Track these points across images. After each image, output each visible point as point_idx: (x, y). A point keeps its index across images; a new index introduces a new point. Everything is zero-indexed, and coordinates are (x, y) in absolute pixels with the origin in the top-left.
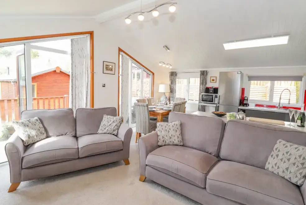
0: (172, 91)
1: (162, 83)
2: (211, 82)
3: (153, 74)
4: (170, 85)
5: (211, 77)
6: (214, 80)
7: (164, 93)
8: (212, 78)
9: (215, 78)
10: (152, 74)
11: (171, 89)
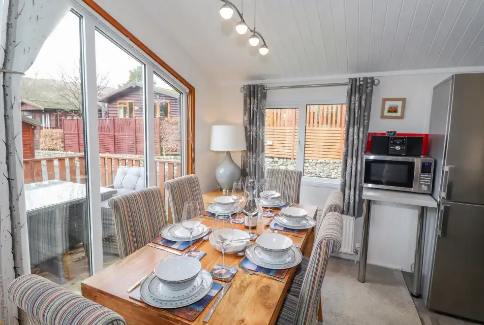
0: (253, 145)
1: (219, 122)
2: (383, 117)
3: (192, 91)
4: (246, 128)
5: (385, 100)
6: (395, 111)
7: (229, 153)
8: (388, 104)
9: (399, 104)
10: (188, 90)
11: (248, 138)
